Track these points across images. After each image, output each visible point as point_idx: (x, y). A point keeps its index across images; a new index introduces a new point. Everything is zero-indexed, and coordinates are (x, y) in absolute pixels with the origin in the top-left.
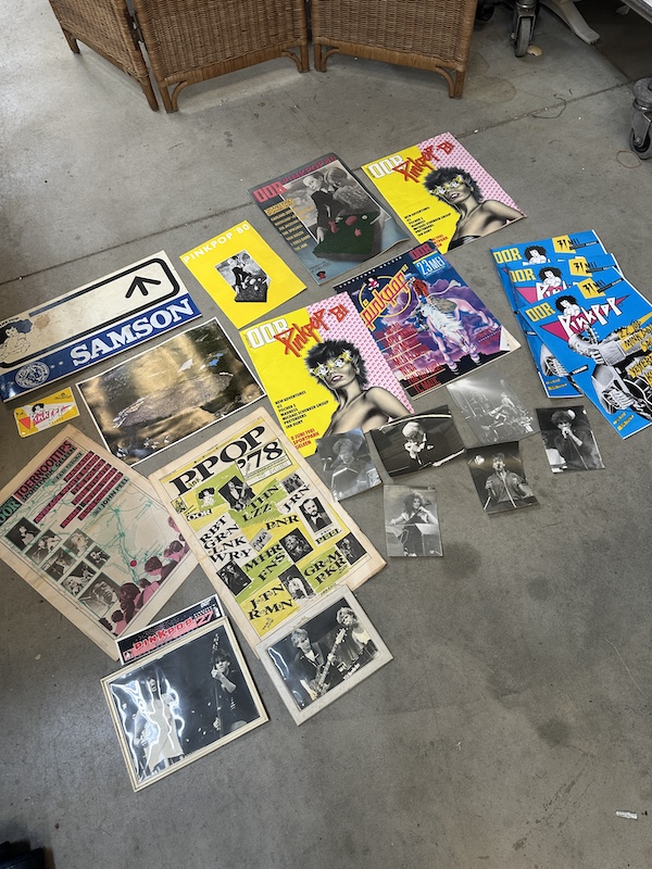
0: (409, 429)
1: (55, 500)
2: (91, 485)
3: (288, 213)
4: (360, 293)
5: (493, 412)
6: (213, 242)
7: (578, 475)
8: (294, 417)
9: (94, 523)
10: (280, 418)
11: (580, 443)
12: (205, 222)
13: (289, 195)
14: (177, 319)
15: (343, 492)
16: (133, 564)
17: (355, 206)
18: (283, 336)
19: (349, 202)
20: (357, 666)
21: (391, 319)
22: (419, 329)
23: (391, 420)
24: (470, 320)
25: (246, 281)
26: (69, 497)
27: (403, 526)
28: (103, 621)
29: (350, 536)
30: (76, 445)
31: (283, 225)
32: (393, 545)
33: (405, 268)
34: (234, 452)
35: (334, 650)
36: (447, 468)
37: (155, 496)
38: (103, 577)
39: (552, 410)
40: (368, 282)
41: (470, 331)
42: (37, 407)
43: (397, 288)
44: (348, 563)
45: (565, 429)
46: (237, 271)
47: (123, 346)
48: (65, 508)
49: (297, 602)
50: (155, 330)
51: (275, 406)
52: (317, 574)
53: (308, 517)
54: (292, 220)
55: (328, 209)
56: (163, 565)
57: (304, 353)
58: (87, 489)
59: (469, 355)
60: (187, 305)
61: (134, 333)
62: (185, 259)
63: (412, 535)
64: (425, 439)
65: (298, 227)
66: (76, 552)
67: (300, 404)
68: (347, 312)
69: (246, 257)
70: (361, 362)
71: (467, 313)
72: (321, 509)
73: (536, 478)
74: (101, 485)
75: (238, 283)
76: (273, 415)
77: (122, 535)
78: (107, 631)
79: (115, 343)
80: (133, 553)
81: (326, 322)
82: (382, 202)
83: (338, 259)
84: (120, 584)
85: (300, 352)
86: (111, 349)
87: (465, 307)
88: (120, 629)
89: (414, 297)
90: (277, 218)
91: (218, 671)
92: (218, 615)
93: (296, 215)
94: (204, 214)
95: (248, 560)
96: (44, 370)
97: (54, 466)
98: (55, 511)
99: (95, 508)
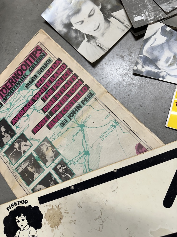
1: (28, 105)
2: (59, 95)
9: (61, 135)
26: (40, 104)
30: (46, 51)
58: (55, 98)
74: (68, 95)
77: (87, 153)
97: (28, 70)
98: (28, 115)
99: (62, 119)
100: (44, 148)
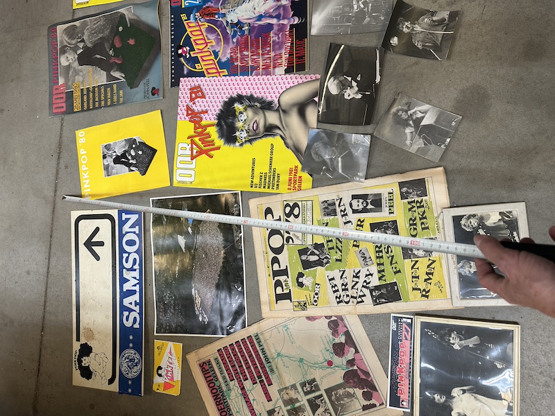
0: (332, 88)
1: (245, 396)
2: (247, 363)
3: (85, 93)
4: (187, 68)
6: (83, 168)
8: (271, 179)
9: (280, 376)
10: (266, 190)
12: (62, 165)
13: (70, 83)
14: (136, 229)
15: (359, 171)
16: (330, 363)
17: (107, 32)
18: (195, 151)
19: (101, 35)
20: (515, 234)
21: (224, 52)
22: (246, 32)
25: (130, 158)
26: (248, 384)
27: (417, 136)
28: (365, 408)
29: (401, 185)
30: (207, 359)
31: (94, 102)
32: (430, 153)
33: (184, 17)
34: (277, 241)
37: (281, 320)
38: (328, 391)
40: (181, 55)
42: (160, 372)
43: (199, 33)
46: (117, 160)
47: (140, 284)
48: (255, 392)
50: (139, 252)
51: (254, 190)
52: (419, 227)
53: (365, 210)
54: (94, 92)
55: (98, 56)
56: (344, 342)
57: (219, 142)
58: (248, 368)
60: (128, 216)
61: (132, 269)
63: (430, 134)
64: (350, 79)
65: (103, 91)
66: (297, 400)
67: (262, 168)
68: (199, 86)
69: (107, 147)
70: (251, 98)
72: (364, 197)
74: (250, 356)
75: (128, 165)
76: (261, 195)
77: (301, 360)
78: (375, 409)
79: (134, 288)
80: (321, 359)
81: (200, 109)
82: (114, 7)
83: (148, 70)
84: (341, 381)
85: (216, 145)
86: (138, 294)
88: (379, 398)
89: (215, 22)
90: (85, 104)
91: (456, 343)
92: (409, 321)
93: (91, 86)
94: (54, 163)
95: (376, 276)
96: (130, 353)
97: (216, 382)
98: (254, 400)
99: (268, 369)
100: (286, 397)
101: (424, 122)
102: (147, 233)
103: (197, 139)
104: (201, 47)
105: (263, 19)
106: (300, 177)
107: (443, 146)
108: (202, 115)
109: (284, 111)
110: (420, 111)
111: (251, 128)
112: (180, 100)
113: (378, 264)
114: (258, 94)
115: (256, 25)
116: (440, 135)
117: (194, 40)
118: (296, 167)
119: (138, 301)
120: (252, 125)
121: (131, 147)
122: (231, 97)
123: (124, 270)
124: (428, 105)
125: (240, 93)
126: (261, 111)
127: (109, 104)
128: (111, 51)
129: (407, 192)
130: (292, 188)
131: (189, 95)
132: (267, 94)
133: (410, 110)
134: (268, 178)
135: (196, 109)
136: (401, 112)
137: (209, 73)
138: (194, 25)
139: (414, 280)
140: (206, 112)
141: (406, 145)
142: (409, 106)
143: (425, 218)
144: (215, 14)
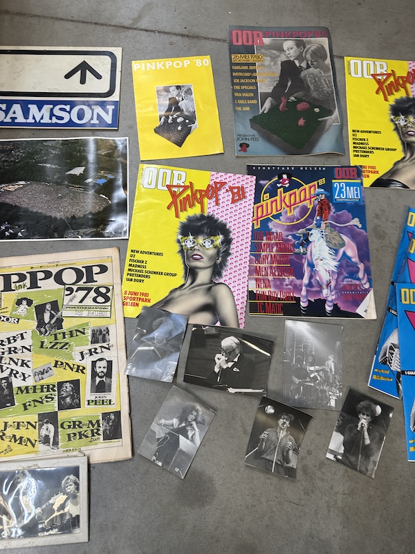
0: (229, 342)
3: (251, 68)
4: (266, 184)
5: (312, 368)
6: (169, 63)
7: (346, 471)
8: (139, 272)
10: (127, 267)
11: (368, 442)
12: (174, 39)
13: (263, 51)
14: (95, 121)
15: (137, 368)
17: (315, 95)
18: (176, 189)
19: (312, 87)
20: (55, 531)
21: (278, 226)
22: (297, 250)
23: (218, 324)
24: (348, 266)
25: (175, 116)
27: (168, 431)
29: (118, 414)
31: (240, 78)
32: (149, 444)
33: (322, 181)
34: (69, 277)
35: (44, 507)
36: (239, 398)
39: (364, 397)
40: (280, 177)
41: (341, 277)
43: (302, 199)
44: (101, 437)
45: (364, 421)
46: (173, 102)
47: (36, 124)
49: (40, 447)
50: (71, 123)
51: (129, 253)
52: (71, 431)
54: (251, 77)
55: (289, 84)
57: (184, 217)
59: (324, 301)
60: (110, 113)
61: (52, 115)
62: (136, 66)
63: (171, 443)
64: (236, 360)
65: (251, 88)
67: (152, 263)
68: (245, 197)
70: (227, 253)
71: (349, 258)
72: (109, 374)
73: (309, 453)
75: (167, 114)
76: (122, 261)
79: (31, 117)
81: (220, 197)
82: (342, 102)
83: (268, 139)
85: (181, 214)
86: (24, 121)
87: (351, 251)
89: (312, 216)
90: (238, 68)
93: (257, 74)
94: (178, 30)
95: (23, 384)
101: (182, 438)
102: (91, 133)
103: (189, 192)
104: (287, 200)
105: (309, 268)
106: (137, 305)
107: (154, 458)
108: (214, 199)
109: (209, 289)
110: (194, 434)
111: (195, 252)
112: (232, 175)
113: (35, 387)
114: (230, 261)
115: (303, 261)
116: (167, 455)
117: (295, 193)
118: (149, 301)
119: (16, 121)
120: (199, 253)
121: (186, 118)
122: (230, 232)
123: (52, 106)
124: (199, 443)
125: (233, 242)
126: (212, 264)
127: (236, 94)
128: (293, 99)
129: (109, 419)
130: (127, 295)
131: (236, 185)
132: (229, 271)
133: (196, 423)
134: (140, 269)
135: (221, 192)
136: (195, 413)
137: (258, 208)
138: (312, 192)
139: (16, 424)
140: (217, 204)
141: (160, 419)
142: (200, 423)
143: (80, 438)
144: (321, 217)
